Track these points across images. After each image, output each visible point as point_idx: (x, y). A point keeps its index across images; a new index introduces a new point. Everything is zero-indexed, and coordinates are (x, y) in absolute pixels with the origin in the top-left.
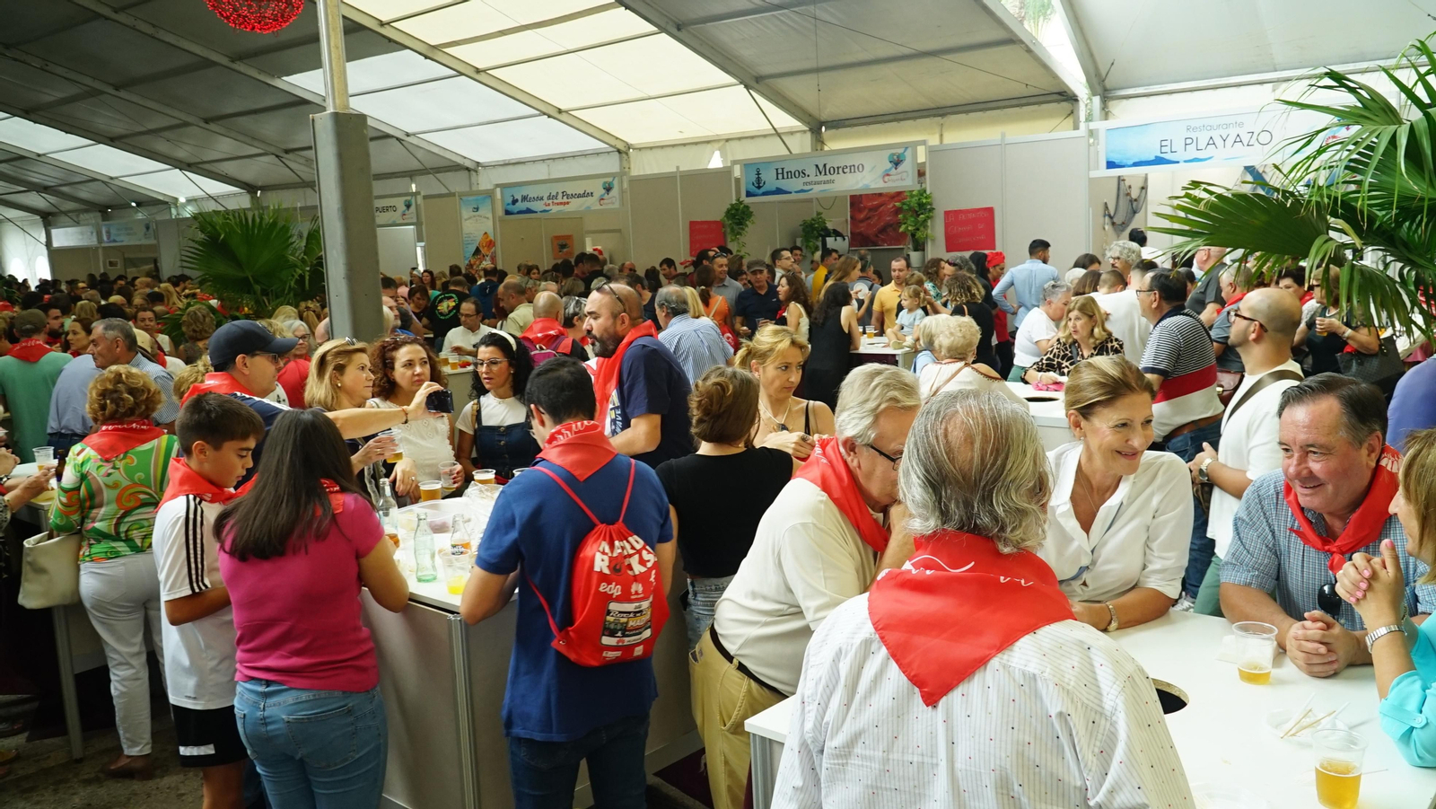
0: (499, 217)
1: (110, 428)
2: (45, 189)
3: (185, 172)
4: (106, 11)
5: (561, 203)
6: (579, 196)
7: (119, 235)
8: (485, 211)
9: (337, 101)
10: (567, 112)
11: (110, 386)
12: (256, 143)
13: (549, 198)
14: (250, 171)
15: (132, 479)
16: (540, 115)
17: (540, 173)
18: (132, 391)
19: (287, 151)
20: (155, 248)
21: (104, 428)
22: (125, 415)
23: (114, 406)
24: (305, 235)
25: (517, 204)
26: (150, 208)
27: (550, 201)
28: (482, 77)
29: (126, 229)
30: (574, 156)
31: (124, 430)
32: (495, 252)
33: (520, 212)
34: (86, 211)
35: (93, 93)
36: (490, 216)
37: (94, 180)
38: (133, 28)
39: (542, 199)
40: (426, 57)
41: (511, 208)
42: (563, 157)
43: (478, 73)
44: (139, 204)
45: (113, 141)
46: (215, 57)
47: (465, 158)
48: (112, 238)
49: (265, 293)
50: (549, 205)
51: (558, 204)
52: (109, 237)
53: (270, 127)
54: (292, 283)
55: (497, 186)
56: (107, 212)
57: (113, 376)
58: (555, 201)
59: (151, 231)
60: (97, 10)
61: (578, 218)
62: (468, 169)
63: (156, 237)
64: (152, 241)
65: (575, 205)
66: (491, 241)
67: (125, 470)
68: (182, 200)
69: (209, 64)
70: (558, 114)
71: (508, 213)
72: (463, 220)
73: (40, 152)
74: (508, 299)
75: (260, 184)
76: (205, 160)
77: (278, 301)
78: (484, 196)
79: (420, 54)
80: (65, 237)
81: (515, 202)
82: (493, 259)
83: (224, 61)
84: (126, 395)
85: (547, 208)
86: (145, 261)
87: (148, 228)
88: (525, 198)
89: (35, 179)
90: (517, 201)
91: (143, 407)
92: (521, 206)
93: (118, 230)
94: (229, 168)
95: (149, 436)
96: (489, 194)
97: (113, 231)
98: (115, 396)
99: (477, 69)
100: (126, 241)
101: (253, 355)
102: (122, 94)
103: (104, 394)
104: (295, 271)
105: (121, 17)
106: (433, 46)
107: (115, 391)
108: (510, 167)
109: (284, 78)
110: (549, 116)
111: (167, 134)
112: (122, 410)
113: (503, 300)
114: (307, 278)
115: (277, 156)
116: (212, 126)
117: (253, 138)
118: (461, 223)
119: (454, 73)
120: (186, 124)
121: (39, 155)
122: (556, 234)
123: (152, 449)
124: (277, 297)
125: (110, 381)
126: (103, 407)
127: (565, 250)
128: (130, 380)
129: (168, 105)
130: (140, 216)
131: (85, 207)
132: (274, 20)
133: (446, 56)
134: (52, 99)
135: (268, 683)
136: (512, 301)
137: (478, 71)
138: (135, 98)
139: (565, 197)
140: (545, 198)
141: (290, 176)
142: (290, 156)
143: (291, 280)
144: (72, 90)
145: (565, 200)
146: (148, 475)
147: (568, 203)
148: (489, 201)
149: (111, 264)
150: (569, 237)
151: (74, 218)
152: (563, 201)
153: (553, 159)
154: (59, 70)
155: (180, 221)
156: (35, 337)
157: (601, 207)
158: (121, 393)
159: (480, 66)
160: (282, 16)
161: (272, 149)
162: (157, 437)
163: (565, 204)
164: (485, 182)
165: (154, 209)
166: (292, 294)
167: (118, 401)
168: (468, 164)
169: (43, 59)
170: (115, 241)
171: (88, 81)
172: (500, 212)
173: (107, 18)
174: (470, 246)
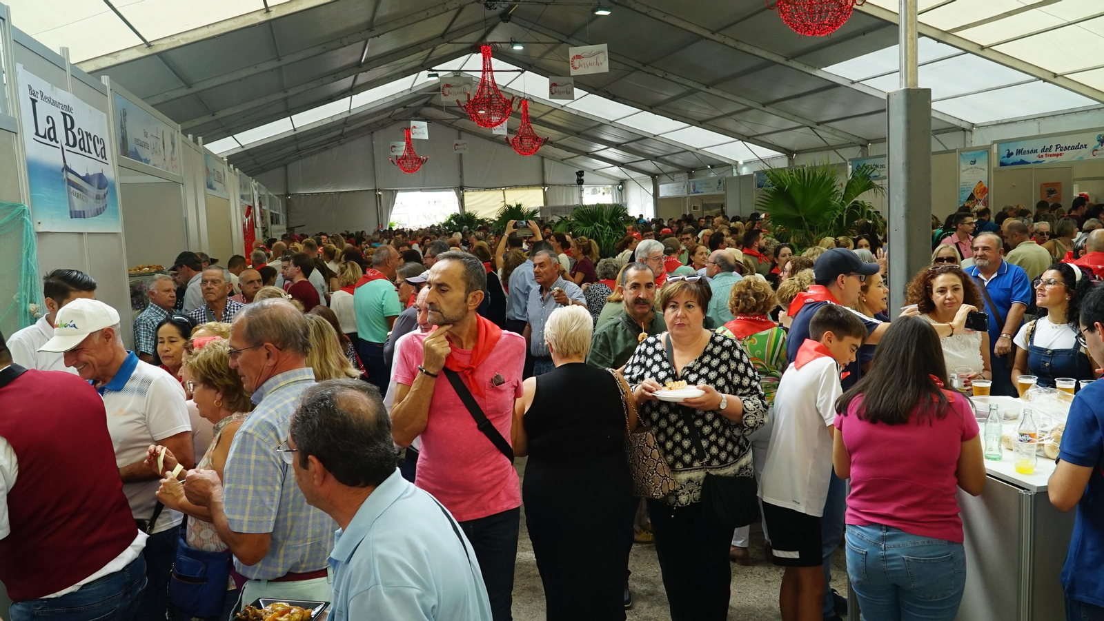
0: (994, 168)
1: (742, 318)
2: (655, 158)
3: (746, 143)
4: (707, 34)
5: (1054, 155)
6: (1073, 148)
7: (701, 188)
8: (982, 163)
9: (909, 80)
10: (1062, 76)
11: (743, 291)
12: (796, 119)
13: (1043, 150)
14: (789, 140)
15: (753, 354)
16: (1035, 80)
17: (1031, 130)
18: (756, 295)
19: (818, 124)
20: (723, 197)
21: (738, 318)
22: (750, 311)
23: (744, 304)
24: (845, 185)
25: (1012, 157)
26: (719, 169)
27: (1044, 154)
28: (986, 53)
29: (706, 184)
30: (1064, 114)
31: (750, 320)
32: (988, 197)
33: (1013, 164)
34: (679, 172)
35: (692, 91)
36: (986, 167)
37: (687, 151)
38: (723, 44)
39: (1036, 151)
40: (939, 41)
41: (1005, 160)
42: (1054, 115)
43: (982, 50)
44: (712, 167)
45: (701, 123)
46: (775, 58)
47: (962, 120)
48: (696, 191)
49: (812, 228)
50: (1042, 156)
51: (1051, 156)
52: (694, 190)
53: (806, 106)
54: (834, 221)
55: (994, 142)
56: (691, 173)
57: (746, 283)
58: (1049, 153)
59: (722, 184)
60: (701, 34)
61: (1068, 168)
62: (965, 130)
63: (725, 189)
64: (722, 192)
65: (1068, 156)
66: (985, 188)
67: (750, 348)
68: (741, 163)
69: (770, 63)
70: (1054, 78)
71: (1002, 164)
72: (961, 171)
73: (656, 134)
74: (1012, 237)
75: (795, 149)
76: (759, 133)
77: (822, 234)
78: (981, 151)
79: (934, 39)
80: (665, 190)
81: (1010, 155)
82: (986, 203)
83: (782, 61)
84: (752, 298)
85: (1041, 159)
86: (716, 206)
87: (720, 183)
88: (1019, 152)
89: (650, 151)
90: (1012, 154)
91: (762, 306)
92: (1015, 158)
93: (701, 184)
94: (774, 139)
95: (766, 326)
96: (987, 150)
97: (697, 186)
98: (745, 297)
99: (982, 46)
100: (706, 192)
101: (849, 275)
102: (711, 90)
103: (739, 295)
104: (836, 212)
105: (717, 37)
106: (945, 32)
107: (746, 294)
108: (1002, 126)
109: (823, 69)
110: (1045, 81)
111: (736, 116)
112: (748, 307)
113: (1007, 238)
114: (845, 217)
115: (811, 128)
116: (768, 109)
117: (795, 115)
118: (959, 173)
119: (960, 51)
120: (750, 108)
121: (655, 136)
122: (1045, 182)
123: (767, 335)
124: (820, 232)
125: (744, 287)
126: (737, 304)
127: (1052, 196)
128: (756, 287)
129: (740, 96)
130: (712, 175)
131: (677, 169)
132: (830, 25)
133: (957, 39)
134: (666, 97)
135: (888, 528)
136: (1016, 239)
137: (982, 48)
138: (719, 93)
139: (1059, 150)
140: (1039, 151)
141: (817, 142)
142: (821, 127)
143: (833, 219)
144: (680, 90)
145: (1059, 151)
146: (763, 353)
147: (1061, 155)
148: (985, 157)
149: (694, 208)
150: (1057, 184)
151: (671, 176)
152: (1056, 153)
153: (1043, 117)
154: (674, 78)
155: (741, 178)
156: (673, 255)
157: (1094, 157)
158: (749, 296)
159: (984, 44)
160: (836, 22)
161: (808, 123)
162: (771, 327)
163: (1058, 155)
164: (978, 140)
165: (721, 170)
166: (832, 230)
167: (746, 301)
168: (964, 125)
169: (665, 71)
170: (698, 192)
171: (690, 83)
172: (995, 163)
173: (707, 39)
174: (965, 193)
